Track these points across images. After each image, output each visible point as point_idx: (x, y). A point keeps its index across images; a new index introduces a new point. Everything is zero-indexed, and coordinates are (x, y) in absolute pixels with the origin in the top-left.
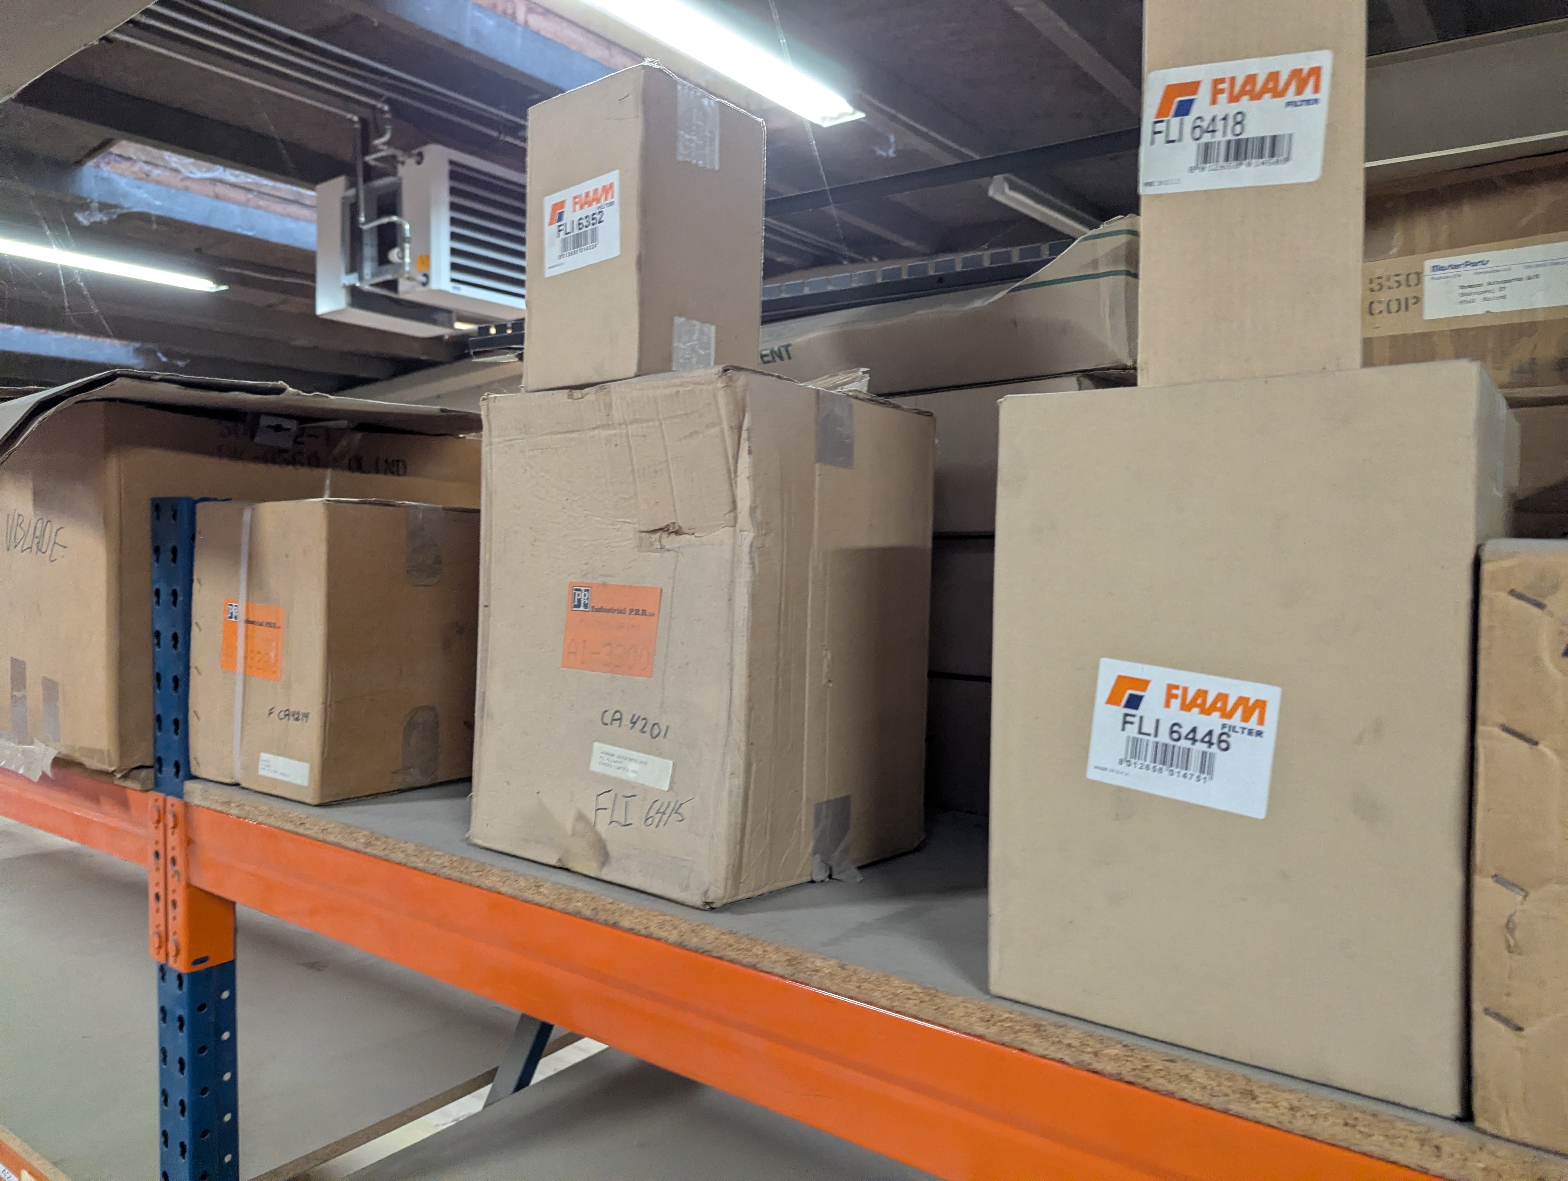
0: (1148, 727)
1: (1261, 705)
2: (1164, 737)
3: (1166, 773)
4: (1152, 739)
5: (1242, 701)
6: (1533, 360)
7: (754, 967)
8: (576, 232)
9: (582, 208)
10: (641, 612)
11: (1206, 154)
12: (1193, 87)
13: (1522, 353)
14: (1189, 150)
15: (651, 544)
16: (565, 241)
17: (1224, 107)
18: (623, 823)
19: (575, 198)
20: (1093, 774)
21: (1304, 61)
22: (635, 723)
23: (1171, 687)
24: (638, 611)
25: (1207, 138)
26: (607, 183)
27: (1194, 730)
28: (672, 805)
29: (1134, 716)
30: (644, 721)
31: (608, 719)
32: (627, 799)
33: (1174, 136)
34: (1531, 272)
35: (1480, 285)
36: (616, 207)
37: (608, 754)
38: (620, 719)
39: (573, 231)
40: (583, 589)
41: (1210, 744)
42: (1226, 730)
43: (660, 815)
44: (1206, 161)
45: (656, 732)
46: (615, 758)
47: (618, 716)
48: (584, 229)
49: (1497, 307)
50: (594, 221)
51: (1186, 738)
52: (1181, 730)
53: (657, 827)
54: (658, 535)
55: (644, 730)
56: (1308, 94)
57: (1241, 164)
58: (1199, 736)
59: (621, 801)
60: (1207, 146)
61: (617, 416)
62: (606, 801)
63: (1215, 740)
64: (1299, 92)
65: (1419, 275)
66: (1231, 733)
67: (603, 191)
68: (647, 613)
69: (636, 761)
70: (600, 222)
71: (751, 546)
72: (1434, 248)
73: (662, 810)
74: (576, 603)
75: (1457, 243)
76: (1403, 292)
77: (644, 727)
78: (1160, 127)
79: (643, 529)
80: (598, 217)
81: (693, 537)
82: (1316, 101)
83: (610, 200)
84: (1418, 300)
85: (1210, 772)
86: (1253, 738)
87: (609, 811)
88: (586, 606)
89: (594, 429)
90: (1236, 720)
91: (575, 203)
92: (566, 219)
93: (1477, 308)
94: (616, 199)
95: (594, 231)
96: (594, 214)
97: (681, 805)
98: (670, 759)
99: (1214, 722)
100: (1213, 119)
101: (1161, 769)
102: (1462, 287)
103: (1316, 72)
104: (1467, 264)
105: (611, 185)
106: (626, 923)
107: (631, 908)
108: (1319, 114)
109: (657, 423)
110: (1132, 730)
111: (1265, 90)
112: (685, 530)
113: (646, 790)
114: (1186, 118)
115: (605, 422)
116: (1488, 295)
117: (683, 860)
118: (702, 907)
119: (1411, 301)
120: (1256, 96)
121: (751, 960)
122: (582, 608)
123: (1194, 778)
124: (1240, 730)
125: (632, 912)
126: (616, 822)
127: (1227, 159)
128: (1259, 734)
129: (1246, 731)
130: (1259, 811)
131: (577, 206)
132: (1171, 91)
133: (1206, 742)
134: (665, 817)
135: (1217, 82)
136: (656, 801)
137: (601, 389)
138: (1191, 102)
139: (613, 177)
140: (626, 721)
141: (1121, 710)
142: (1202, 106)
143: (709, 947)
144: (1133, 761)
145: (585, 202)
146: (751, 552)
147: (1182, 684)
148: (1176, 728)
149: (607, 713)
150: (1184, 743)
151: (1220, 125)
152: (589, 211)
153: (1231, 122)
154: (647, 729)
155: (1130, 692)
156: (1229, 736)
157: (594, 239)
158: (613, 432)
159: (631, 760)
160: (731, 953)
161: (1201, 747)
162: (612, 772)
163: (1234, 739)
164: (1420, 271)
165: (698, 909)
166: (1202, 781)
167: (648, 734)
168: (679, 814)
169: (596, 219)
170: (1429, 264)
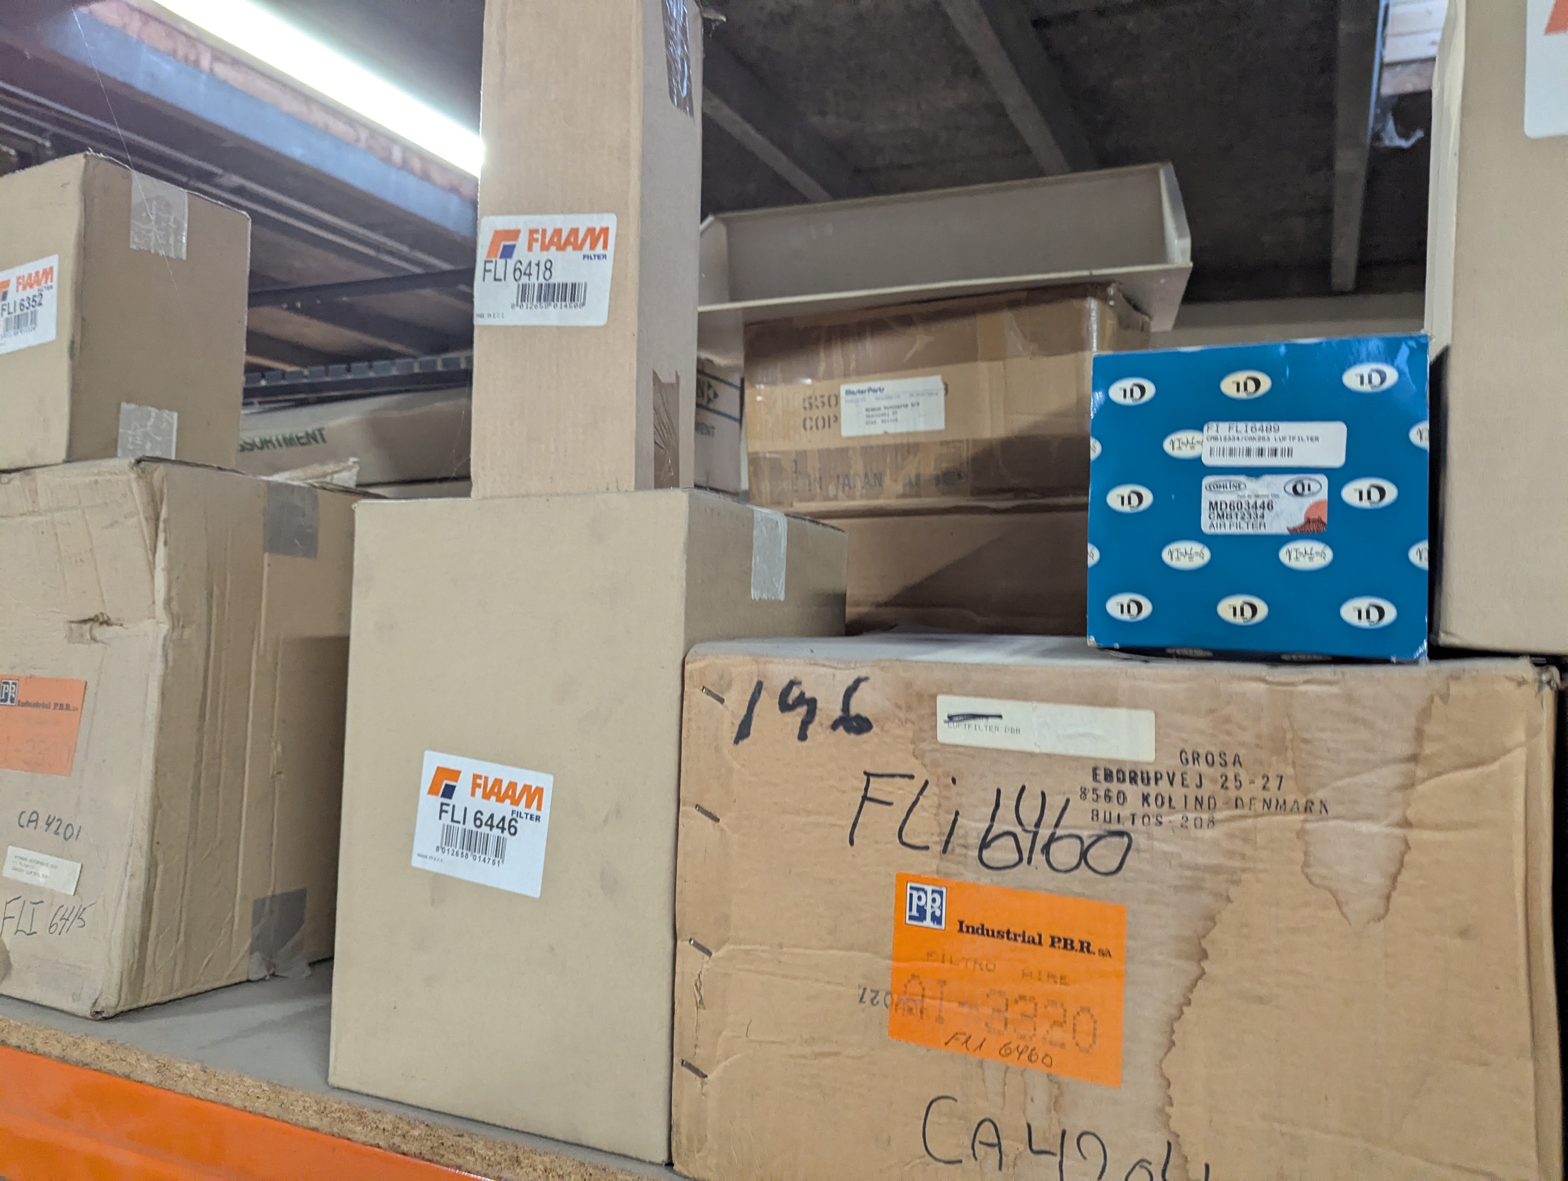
0: (459, 816)
1: (540, 791)
2: (470, 825)
3: (470, 858)
4: (461, 826)
5: (527, 788)
6: (918, 476)
7: (128, 1077)
8: (19, 312)
9: (24, 288)
10: (65, 707)
11: (524, 293)
12: (515, 234)
13: (911, 469)
14: (511, 289)
15: (82, 635)
16: (7, 320)
17: (538, 255)
18: (28, 932)
19: (19, 278)
20: (416, 862)
21: (598, 221)
22: (49, 825)
23: (476, 777)
24: (61, 705)
25: (524, 280)
26: (47, 266)
27: (492, 816)
28: (76, 910)
29: (448, 805)
30: (59, 822)
31: (24, 821)
32: (34, 906)
33: (500, 275)
34: (914, 400)
35: (879, 409)
36: (54, 291)
37: (21, 858)
38: (36, 821)
39: (15, 312)
40: (10, 682)
41: (503, 829)
42: (515, 816)
43: (64, 921)
44: (523, 300)
45: (68, 834)
46: (27, 863)
47: (34, 817)
48: (25, 310)
49: (892, 428)
50: (34, 304)
51: (486, 824)
52: (482, 817)
53: (60, 934)
54: (87, 626)
55: (59, 831)
56: (599, 250)
57: (550, 305)
58: (495, 823)
59: (29, 907)
60: (524, 286)
61: (43, 501)
62: (14, 909)
63: (506, 826)
64: (593, 247)
65: (837, 397)
66: (518, 819)
67: (43, 274)
68: (71, 708)
69: (47, 865)
70: (40, 304)
71: (165, 639)
72: (846, 375)
73: (66, 916)
74: (3, 697)
75: (863, 372)
76: (825, 412)
77: (58, 829)
78: (490, 266)
79: (75, 619)
80: (37, 299)
81: (121, 628)
82: (605, 256)
83: (49, 284)
84: (837, 419)
85: (502, 857)
86: (533, 823)
87: (16, 920)
88: (12, 700)
89: (22, 515)
90: (521, 807)
91: (18, 284)
92: (10, 299)
93: (877, 429)
94: (55, 284)
95: (34, 314)
96: (34, 296)
97: (84, 909)
98: (78, 862)
99: (504, 809)
100: (530, 264)
101: (467, 855)
102: (867, 410)
103: (605, 231)
104: (870, 390)
105: (51, 268)
106: (13, 1040)
107: (19, 1024)
108: (606, 267)
109: (80, 512)
110: (447, 817)
111: (567, 242)
112: (113, 620)
113: (53, 894)
114: (509, 260)
115: (31, 509)
116: (886, 418)
117: (80, 968)
118: (91, 1017)
119: (832, 419)
120: (561, 248)
121: (126, 1070)
122: (9, 703)
123: (491, 861)
124: (524, 816)
125: (20, 1027)
126: (22, 931)
127: (539, 299)
128: (538, 818)
129: (529, 817)
130: (535, 891)
131: (21, 287)
132: (499, 235)
133: (500, 828)
134: (68, 923)
135: (532, 232)
136: (62, 906)
137: (27, 474)
138: (513, 247)
139: (53, 261)
140: (42, 823)
141: (439, 800)
142: (520, 252)
143: (88, 1060)
144: (447, 848)
145: (27, 283)
146: (164, 645)
147: (484, 775)
148: (479, 815)
149: (23, 815)
150: (485, 829)
151: (534, 269)
152: (31, 292)
153: (542, 268)
154: (61, 831)
155: (445, 782)
156: (516, 821)
157: (34, 321)
158: (40, 519)
159: (42, 864)
160: (107, 1065)
161: (496, 832)
162: (23, 878)
163: (521, 824)
164: (837, 393)
165: (87, 1019)
166: (497, 864)
167: (62, 836)
168: (82, 919)
169: (35, 302)
170: (843, 388)
